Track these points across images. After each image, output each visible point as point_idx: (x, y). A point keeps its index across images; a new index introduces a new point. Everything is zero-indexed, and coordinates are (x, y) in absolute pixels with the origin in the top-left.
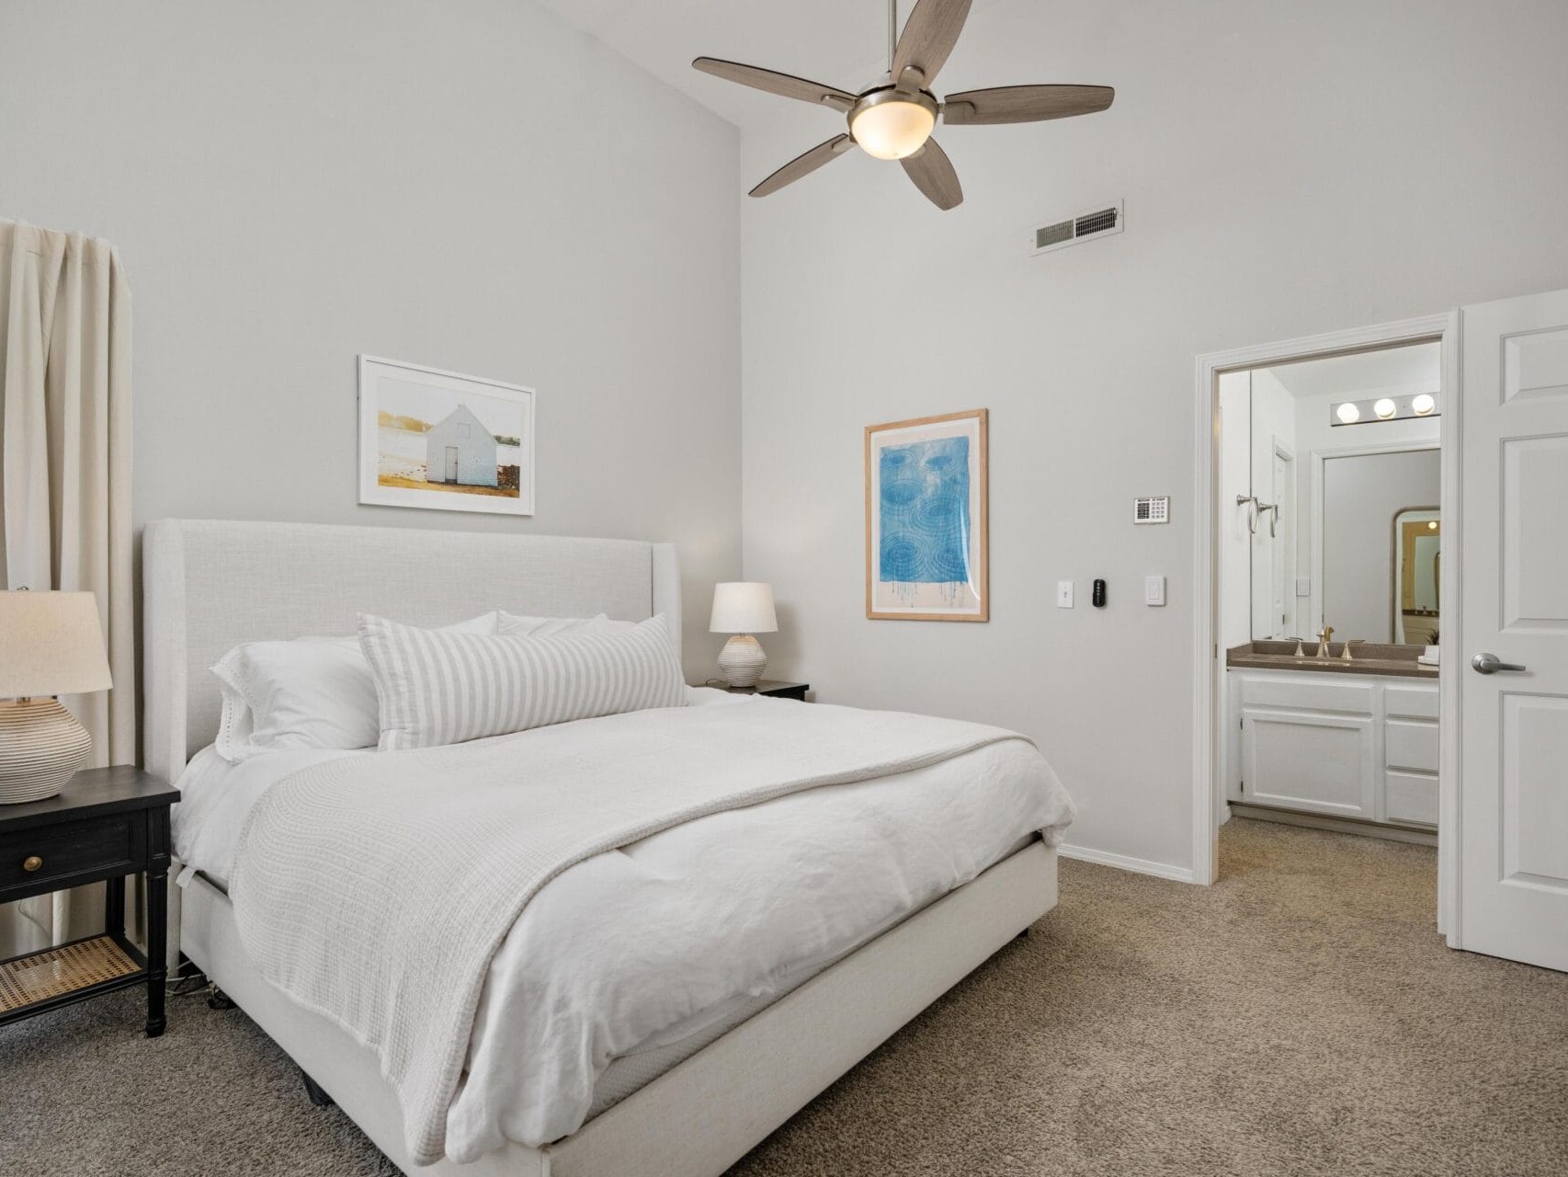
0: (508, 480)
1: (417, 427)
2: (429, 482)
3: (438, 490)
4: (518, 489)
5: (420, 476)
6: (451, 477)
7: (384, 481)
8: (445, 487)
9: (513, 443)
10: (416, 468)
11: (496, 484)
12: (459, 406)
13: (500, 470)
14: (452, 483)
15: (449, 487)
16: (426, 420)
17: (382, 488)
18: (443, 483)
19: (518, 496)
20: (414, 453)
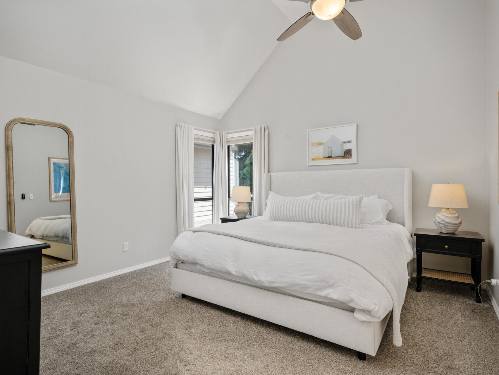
0: (348, 154)
1: (320, 144)
2: (324, 158)
3: (326, 160)
4: (351, 156)
5: (322, 157)
6: (330, 155)
7: (313, 159)
8: (328, 159)
9: (349, 142)
10: (320, 155)
11: (344, 155)
12: (332, 135)
13: (345, 151)
14: (330, 157)
15: (329, 158)
16: (323, 142)
17: (313, 161)
18: (327, 158)
19: (351, 158)
20: (320, 151)
